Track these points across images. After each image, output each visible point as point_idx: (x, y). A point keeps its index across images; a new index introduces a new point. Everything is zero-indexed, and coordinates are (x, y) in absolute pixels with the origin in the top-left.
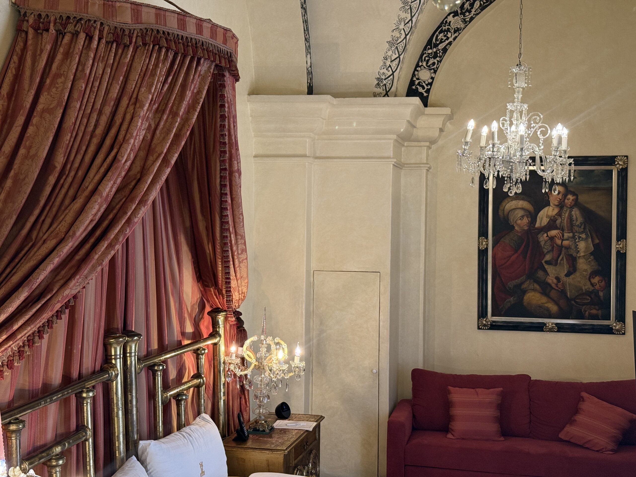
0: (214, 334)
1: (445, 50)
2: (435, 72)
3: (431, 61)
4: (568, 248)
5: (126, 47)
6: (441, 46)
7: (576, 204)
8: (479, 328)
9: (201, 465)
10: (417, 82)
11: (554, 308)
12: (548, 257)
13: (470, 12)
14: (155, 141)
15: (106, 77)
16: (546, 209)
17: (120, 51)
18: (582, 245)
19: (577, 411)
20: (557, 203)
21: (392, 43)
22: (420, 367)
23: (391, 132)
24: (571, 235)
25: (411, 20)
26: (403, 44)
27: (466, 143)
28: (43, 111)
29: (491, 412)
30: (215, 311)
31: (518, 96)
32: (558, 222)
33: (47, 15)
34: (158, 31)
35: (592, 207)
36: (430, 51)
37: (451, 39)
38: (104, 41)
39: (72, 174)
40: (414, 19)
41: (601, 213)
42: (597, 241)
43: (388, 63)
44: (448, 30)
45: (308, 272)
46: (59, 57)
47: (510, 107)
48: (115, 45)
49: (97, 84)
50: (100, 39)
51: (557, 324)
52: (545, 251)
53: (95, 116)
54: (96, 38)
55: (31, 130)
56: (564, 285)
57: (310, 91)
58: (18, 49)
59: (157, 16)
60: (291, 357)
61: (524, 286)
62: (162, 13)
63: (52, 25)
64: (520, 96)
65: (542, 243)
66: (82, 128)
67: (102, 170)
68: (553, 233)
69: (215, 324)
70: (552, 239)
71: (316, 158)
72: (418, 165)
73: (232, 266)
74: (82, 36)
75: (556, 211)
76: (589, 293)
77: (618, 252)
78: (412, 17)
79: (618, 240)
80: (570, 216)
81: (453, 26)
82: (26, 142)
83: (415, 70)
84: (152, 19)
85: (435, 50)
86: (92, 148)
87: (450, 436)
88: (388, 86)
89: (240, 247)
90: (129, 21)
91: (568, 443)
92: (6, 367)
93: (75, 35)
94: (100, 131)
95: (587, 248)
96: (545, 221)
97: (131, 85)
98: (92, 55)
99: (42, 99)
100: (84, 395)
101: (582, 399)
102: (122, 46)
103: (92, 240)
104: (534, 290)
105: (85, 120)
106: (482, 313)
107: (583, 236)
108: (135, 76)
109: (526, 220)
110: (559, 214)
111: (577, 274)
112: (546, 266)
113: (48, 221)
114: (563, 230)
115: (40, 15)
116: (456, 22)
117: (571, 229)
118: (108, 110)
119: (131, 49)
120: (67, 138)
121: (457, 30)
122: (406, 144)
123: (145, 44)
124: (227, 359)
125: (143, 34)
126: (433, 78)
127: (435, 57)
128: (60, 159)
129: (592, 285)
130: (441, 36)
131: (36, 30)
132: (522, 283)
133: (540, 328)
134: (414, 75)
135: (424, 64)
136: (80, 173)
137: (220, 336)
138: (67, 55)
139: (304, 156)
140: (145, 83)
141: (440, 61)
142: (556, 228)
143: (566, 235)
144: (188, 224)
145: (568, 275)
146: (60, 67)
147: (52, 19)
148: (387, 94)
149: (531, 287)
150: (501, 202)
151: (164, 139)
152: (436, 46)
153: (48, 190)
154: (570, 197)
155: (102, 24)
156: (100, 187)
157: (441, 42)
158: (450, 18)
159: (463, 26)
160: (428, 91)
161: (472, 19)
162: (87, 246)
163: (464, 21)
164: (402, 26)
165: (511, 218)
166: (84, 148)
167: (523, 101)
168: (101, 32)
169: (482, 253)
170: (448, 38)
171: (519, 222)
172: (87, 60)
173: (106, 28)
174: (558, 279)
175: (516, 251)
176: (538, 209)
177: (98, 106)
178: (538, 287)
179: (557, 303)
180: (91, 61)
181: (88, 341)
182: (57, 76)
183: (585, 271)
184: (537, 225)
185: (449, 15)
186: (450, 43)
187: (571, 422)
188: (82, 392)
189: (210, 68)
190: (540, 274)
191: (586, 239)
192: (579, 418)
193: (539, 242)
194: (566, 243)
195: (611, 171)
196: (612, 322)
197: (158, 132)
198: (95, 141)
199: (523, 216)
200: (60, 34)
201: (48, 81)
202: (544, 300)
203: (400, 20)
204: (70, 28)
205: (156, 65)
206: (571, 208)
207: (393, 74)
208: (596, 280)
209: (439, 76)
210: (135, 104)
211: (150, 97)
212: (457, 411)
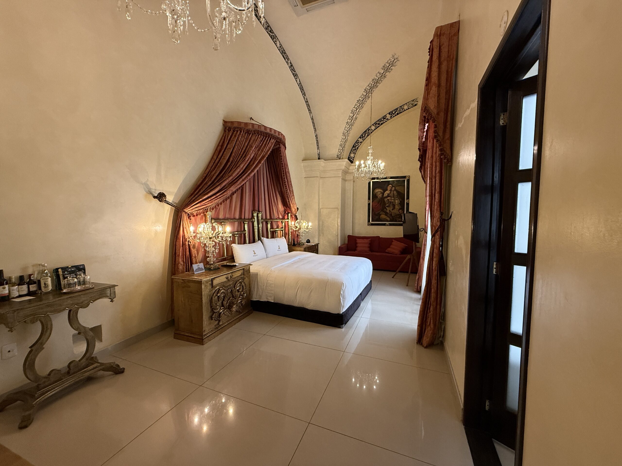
1: (358, 148)
2: (355, 154)
3: (354, 151)
4: (393, 202)
7: (395, 190)
8: (368, 225)
10: (350, 157)
11: (389, 219)
13: (364, 137)
14: (257, 157)
15: (244, 141)
16: (386, 192)
17: (248, 135)
18: (397, 201)
19: (391, 244)
20: (390, 190)
21: (341, 145)
22: (351, 235)
23: (340, 170)
24: (393, 198)
25: (345, 138)
26: (343, 145)
28: (228, 148)
29: (367, 245)
30: (289, 213)
32: (390, 195)
33: (231, 127)
34: (259, 131)
35: (400, 191)
36: (354, 149)
37: (359, 145)
38: (244, 133)
39: (234, 163)
41: (402, 192)
42: (401, 200)
43: (340, 151)
44: (359, 142)
45: (319, 209)
46: (233, 136)
47: (368, 158)
48: (247, 133)
49: (242, 142)
50: (243, 132)
51: (389, 224)
53: (241, 150)
54: (242, 132)
55: (225, 153)
56: (391, 213)
57: (319, 159)
58: (224, 135)
59: (258, 127)
60: (308, 226)
61: (380, 213)
62: (260, 126)
63: (232, 129)
64: (371, 154)
65: (386, 201)
67: (241, 162)
68: (389, 198)
69: (288, 216)
70: (388, 200)
71: (321, 178)
72: (350, 180)
73: (290, 199)
74: (239, 131)
75: (390, 192)
76: (398, 215)
77: (407, 203)
79: (407, 199)
80: (393, 193)
82: (224, 155)
83: (350, 154)
84: (257, 127)
85: (355, 148)
86: (240, 157)
87: (356, 251)
88: (340, 157)
89: (292, 194)
90: (251, 128)
91: (388, 253)
92: (217, 206)
93: (237, 131)
94: (242, 153)
95: (398, 202)
96: (386, 195)
97: (251, 143)
98: (241, 136)
99: (228, 146)
100: (245, 222)
101: (393, 241)
102: (249, 134)
103: (238, 178)
104: (383, 214)
105: (238, 151)
106: (369, 221)
107: (397, 199)
108: (252, 141)
109: (381, 195)
110: (390, 193)
111: (395, 209)
112: (387, 208)
113: (228, 173)
114: (391, 197)
115: (229, 127)
118: (244, 149)
119: (251, 135)
120: (233, 154)
121: (361, 142)
122: (347, 174)
123: (255, 133)
125: (254, 131)
126: (354, 156)
127: (355, 150)
128: (231, 159)
129: (399, 212)
130: (357, 144)
131: (228, 130)
132: (380, 212)
133: (384, 225)
135: (352, 152)
136: (236, 163)
137: (289, 219)
138: (235, 136)
139: (317, 177)
140: (254, 142)
142: (389, 197)
143: (392, 199)
144: (280, 190)
145: (392, 210)
146: (233, 139)
147: (232, 128)
148: (340, 159)
149: (382, 213)
150: (374, 190)
151: (259, 157)
153: (228, 166)
154: (394, 188)
156: (240, 166)
157: (357, 146)
158: (359, 139)
160: (353, 160)
161: (365, 139)
163: (363, 140)
164: (343, 140)
165: (377, 195)
166: (237, 157)
167: (371, 156)
168: (244, 130)
169: (369, 204)
171: (379, 195)
172: (240, 137)
173: (245, 130)
174: (390, 211)
175: (378, 203)
176: (384, 191)
177: (242, 147)
178: (384, 213)
179: (389, 218)
180: (241, 137)
182: (232, 141)
183: (397, 208)
184: (384, 196)
187: (389, 247)
189: (274, 141)
190: (385, 210)
191: (398, 200)
192: (391, 246)
193: (384, 201)
194: (392, 201)
195: (405, 180)
197: (258, 155)
198: (241, 156)
199: (380, 194)
200: (234, 131)
201: (230, 142)
202: (386, 217)
204: (236, 129)
205: (257, 139)
206: (394, 191)
207: (341, 154)
208: (400, 211)
210: (251, 147)
211: (255, 146)
212: (358, 245)
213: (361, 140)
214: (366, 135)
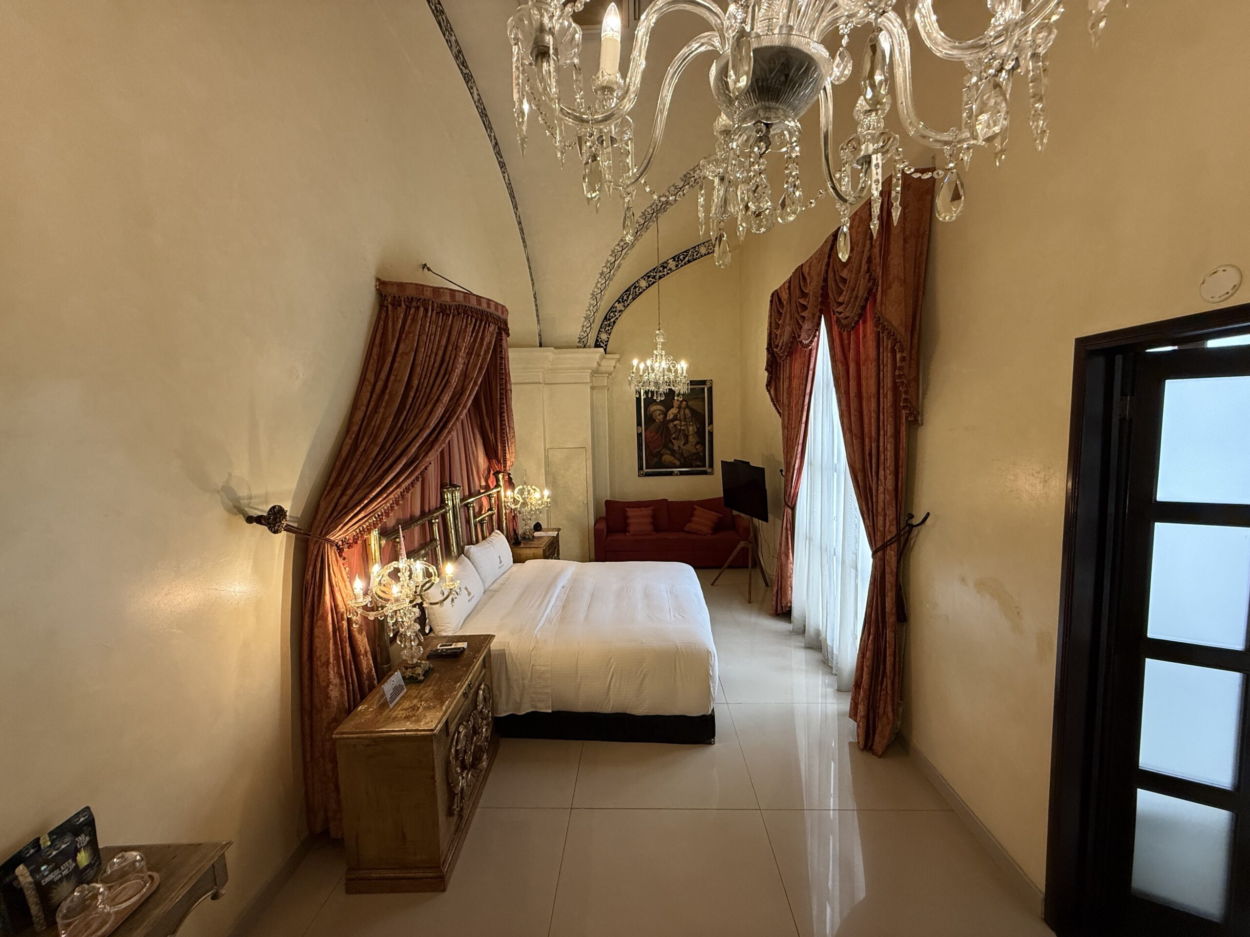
0: (498, 486)
1: (614, 322)
2: (610, 335)
3: (607, 328)
5: (448, 315)
6: (612, 320)
7: (687, 406)
8: (639, 476)
9: (500, 557)
10: (600, 340)
11: (678, 463)
12: (674, 436)
13: (627, 301)
14: (468, 370)
15: (438, 333)
16: (672, 410)
17: (445, 318)
18: (691, 428)
19: (692, 516)
20: (677, 406)
21: (587, 318)
22: (609, 499)
23: (588, 368)
24: (685, 423)
25: (597, 305)
26: (593, 318)
27: (633, 373)
28: (403, 354)
29: (650, 520)
30: (498, 473)
31: (659, 346)
32: (678, 416)
33: (399, 297)
34: (466, 306)
35: (696, 408)
36: (606, 323)
37: (617, 316)
38: (435, 312)
39: (423, 390)
40: (598, 304)
41: (699, 411)
42: (698, 426)
43: (585, 329)
44: (616, 311)
45: (545, 449)
46: (409, 321)
47: (655, 352)
48: (441, 314)
49: (433, 337)
50: (432, 310)
51: (679, 471)
52: (672, 432)
53: (433, 356)
54: (430, 310)
55: (396, 365)
56: (682, 449)
57: (541, 346)
58: (383, 316)
59: (465, 297)
60: (542, 497)
61: (662, 452)
62: (467, 295)
63: (403, 302)
64: (661, 346)
65: (671, 428)
66: (427, 363)
67: (441, 388)
68: (676, 422)
69: (498, 480)
70: (675, 426)
71: (546, 384)
72: (603, 387)
73: (507, 447)
74: (422, 309)
75: (677, 410)
76: (695, 454)
77: (709, 431)
78: (597, 303)
79: (709, 425)
80: (684, 413)
81: (618, 309)
82: (394, 372)
83: (598, 333)
84: (462, 299)
85: (609, 322)
86: (433, 375)
87: (627, 534)
88: (585, 342)
89: (512, 434)
90: (449, 300)
91: (688, 532)
92: (395, 505)
93: (418, 308)
94: (437, 365)
95: (693, 430)
96: (672, 417)
97: (453, 338)
98: (428, 320)
99: (401, 346)
100: (433, 521)
101: (695, 509)
102: (445, 315)
103: (438, 429)
104: (667, 454)
105: (428, 359)
106: (640, 468)
107: (691, 423)
108: (455, 333)
109: (661, 416)
110: (679, 412)
111: (689, 443)
112: (673, 441)
113: (412, 419)
114: (681, 421)
115: (394, 297)
116: (619, 306)
117: (685, 421)
118: (441, 353)
119: (451, 317)
120: (418, 369)
121: (621, 311)
122: (595, 375)
123: (459, 314)
124: (506, 500)
125: (457, 308)
126: (608, 338)
127: (609, 326)
128: (415, 382)
129: (697, 449)
130: (612, 314)
131: (393, 305)
132: (661, 450)
133: (671, 474)
134: (598, 336)
135: (603, 330)
136: (428, 390)
137: (501, 487)
138: (414, 320)
139: (540, 383)
140: (461, 337)
141: (612, 329)
142: (677, 420)
143: (683, 423)
144: (479, 423)
145: (684, 445)
146: (410, 327)
147: (402, 299)
148: (585, 347)
149: (666, 452)
150: (648, 406)
151: (474, 369)
152: (609, 320)
153: (410, 400)
154: (684, 403)
155: (433, 302)
156: (441, 398)
157: (612, 318)
158: (616, 304)
159: (623, 309)
160: (606, 345)
161: (628, 305)
162: (436, 432)
163: (624, 306)
164: (591, 308)
165: (654, 417)
166: (429, 375)
167: (662, 349)
168: (433, 306)
169: (639, 435)
170: (616, 316)
171: (658, 417)
172: (426, 323)
173: (436, 304)
174: (679, 447)
175: (657, 433)
176: (668, 410)
177: (435, 350)
178: (669, 452)
179: (679, 460)
180: (428, 324)
181: (432, 490)
182: (409, 333)
183: (693, 442)
184: (668, 418)
185: (616, 302)
186: (617, 319)
187: (690, 521)
188: (432, 520)
189: (495, 328)
190: (670, 445)
191: (693, 426)
192: (694, 519)
193: (669, 428)
194: (682, 428)
195: (704, 388)
196: (707, 468)
197: (470, 366)
198: (435, 371)
199: (659, 415)
200: (408, 308)
201: (404, 336)
202: (672, 458)
203: (591, 305)
204: (414, 304)
205: (466, 326)
206: (685, 409)
207: (587, 335)
208: (698, 447)
209: (611, 337)
210: (456, 349)
211: (465, 344)
212: (630, 521)
213: (619, 307)
214: (631, 297)
